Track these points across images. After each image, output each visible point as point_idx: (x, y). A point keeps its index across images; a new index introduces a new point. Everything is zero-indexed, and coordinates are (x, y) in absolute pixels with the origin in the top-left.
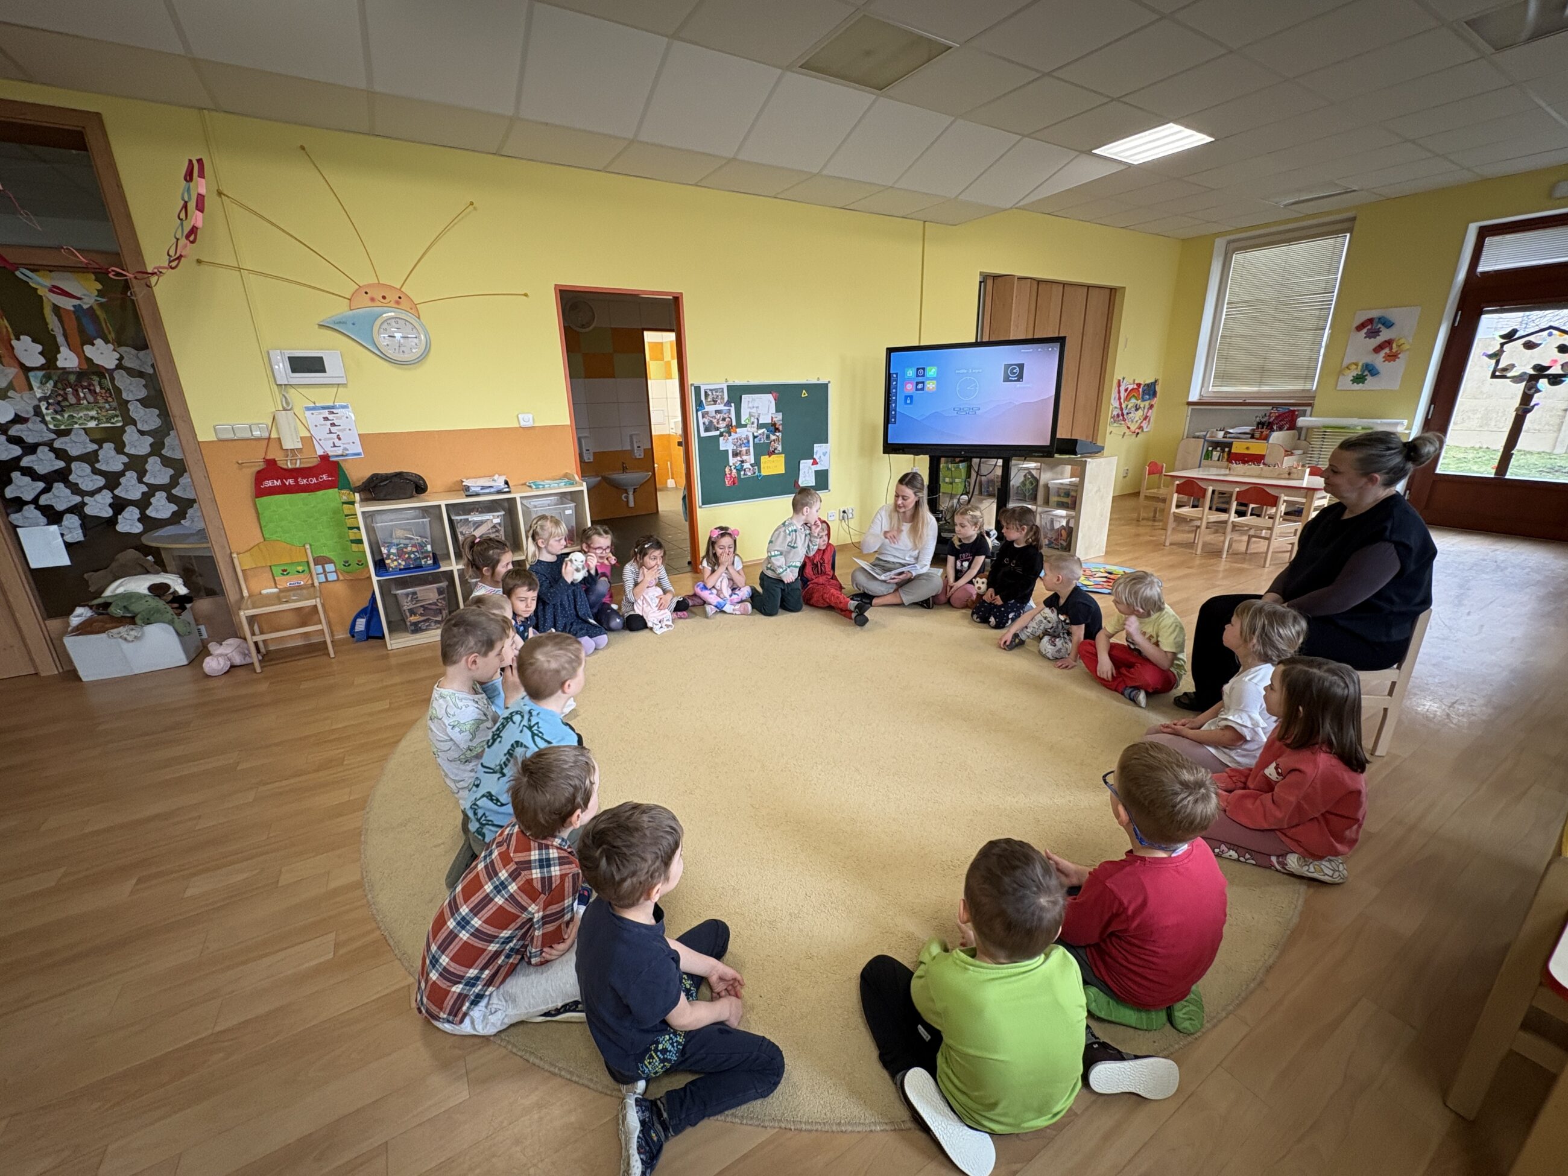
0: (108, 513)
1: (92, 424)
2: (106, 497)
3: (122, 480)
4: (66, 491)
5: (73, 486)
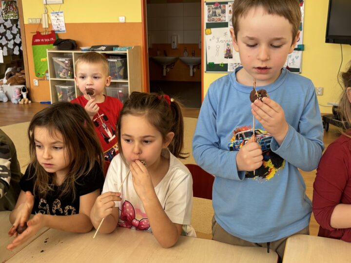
0: (12, 47)
1: (12, 18)
2: (12, 42)
3: (16, 37)
4: (5, 39)
5: (6, 38)
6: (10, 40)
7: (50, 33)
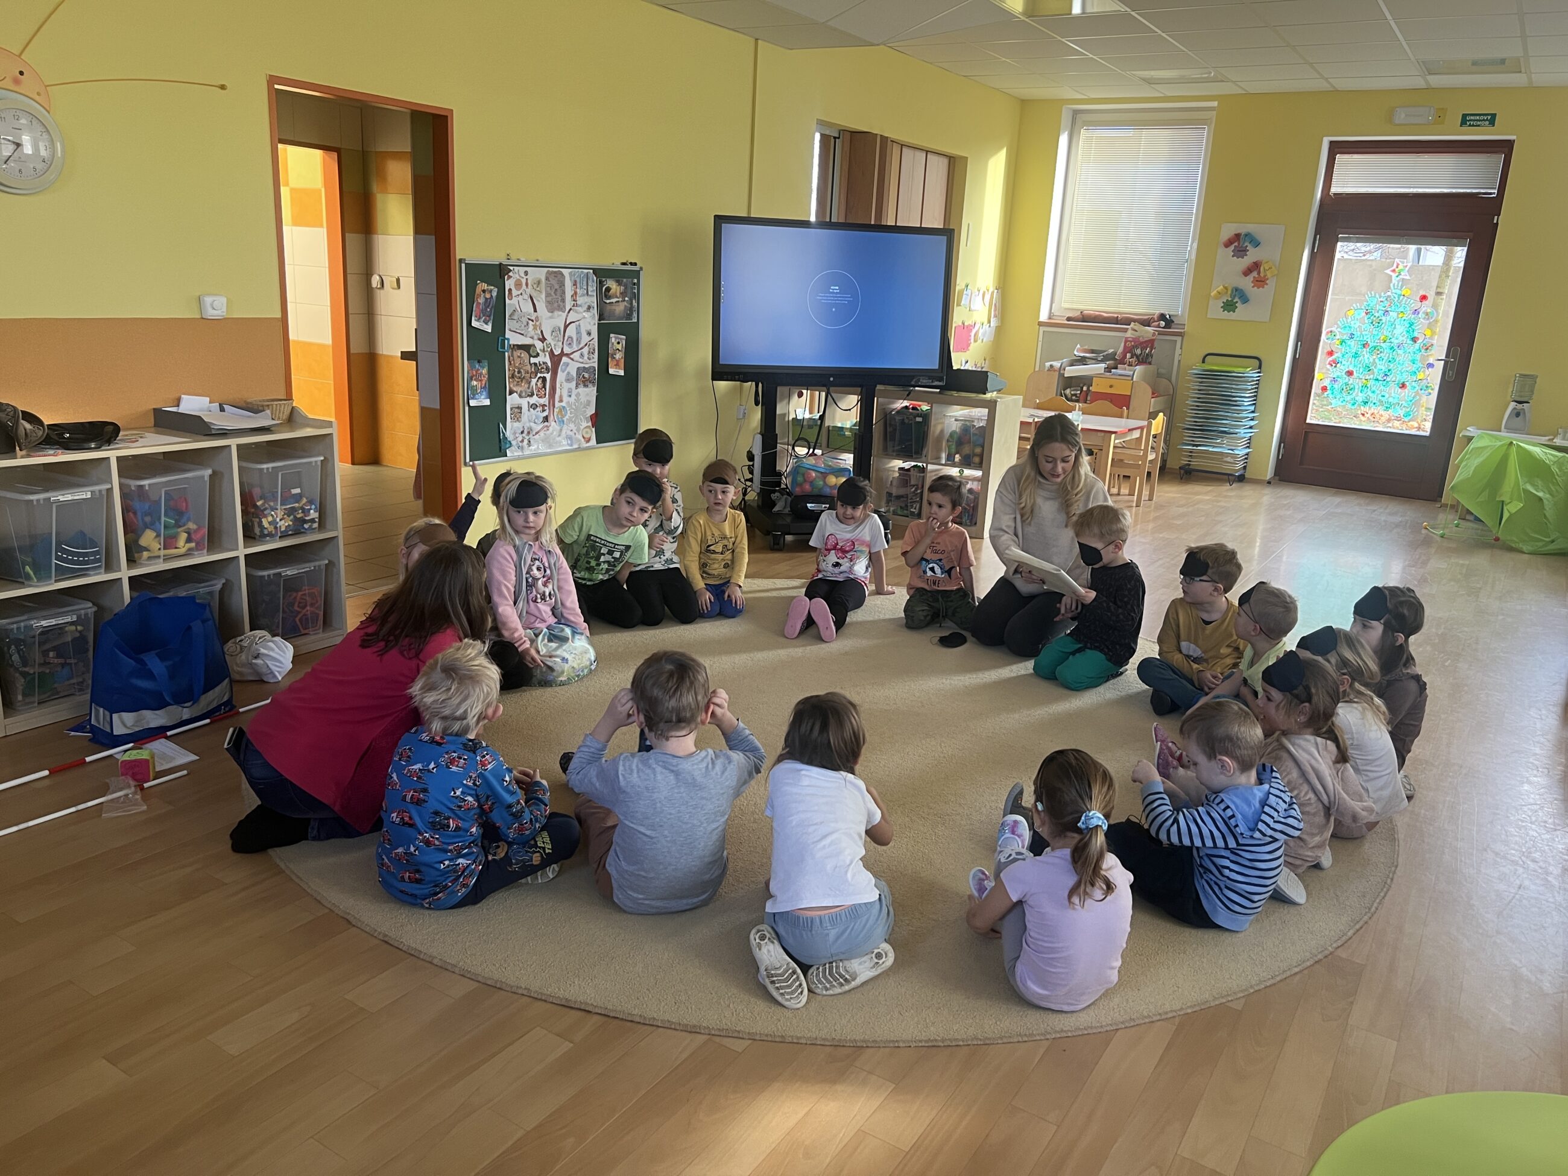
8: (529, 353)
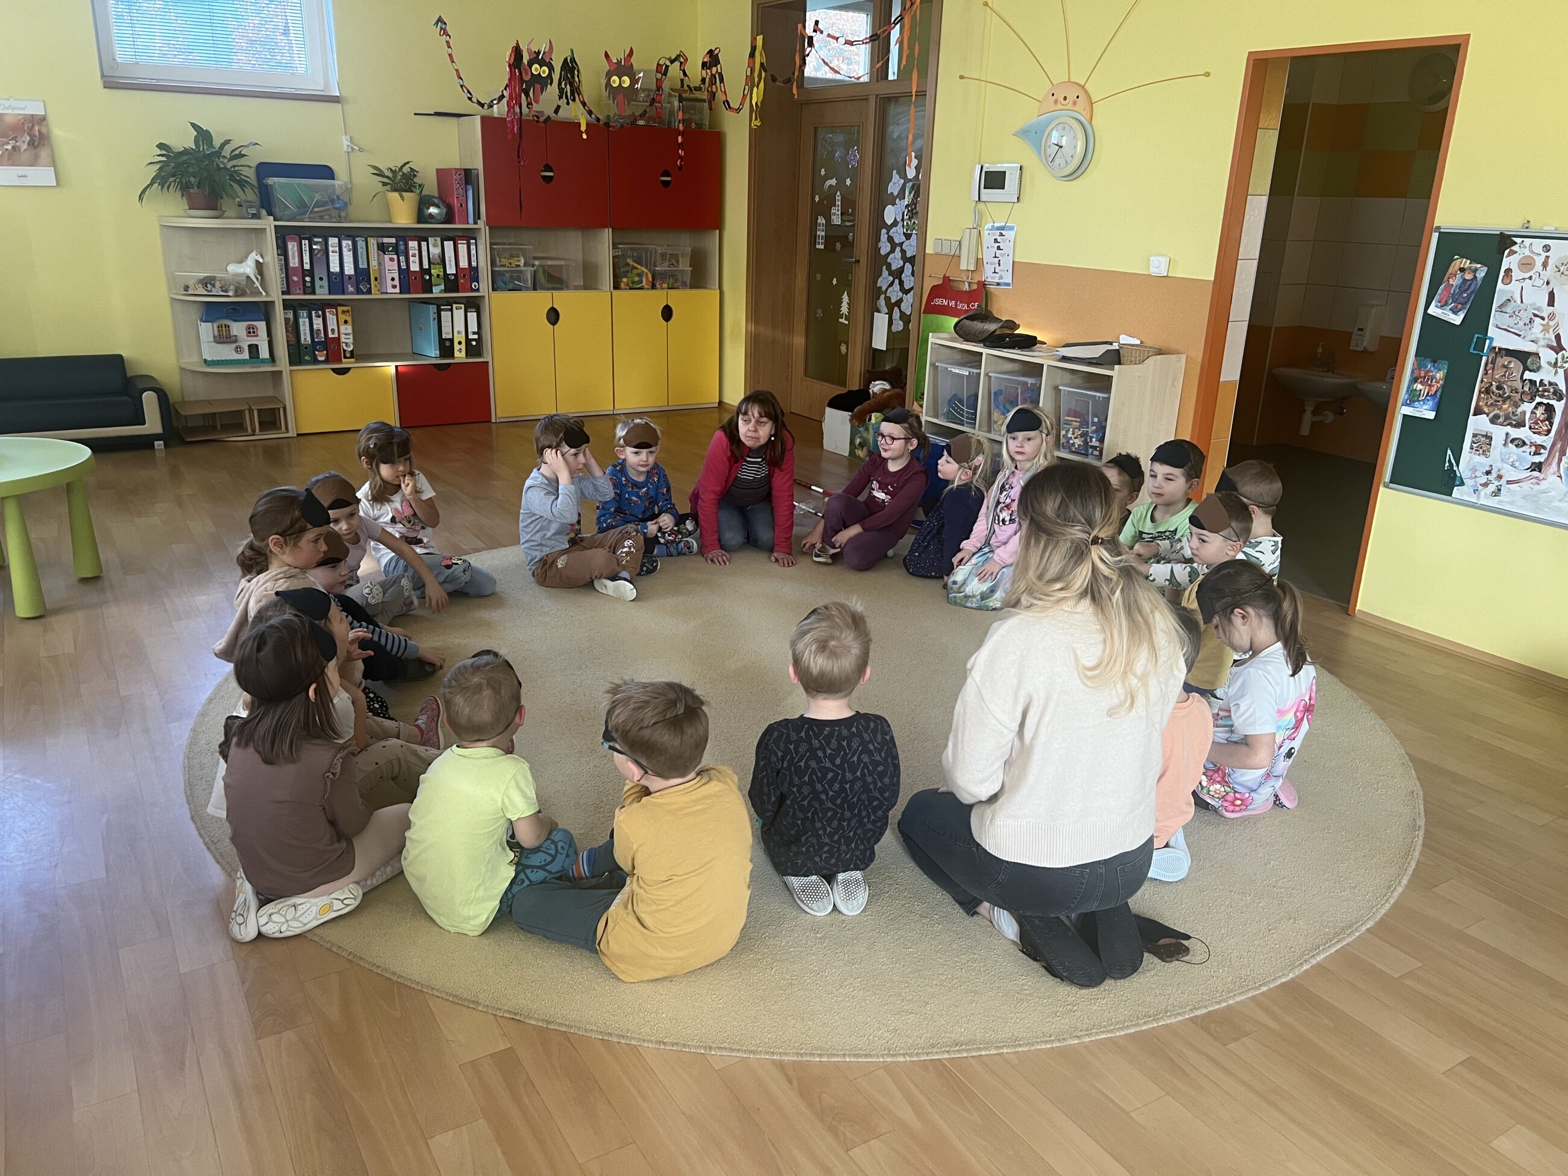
4: (898, 287)
5: (901, 283)
6: (907, 292)
7: (975, 287)
8: (1524, 363)
